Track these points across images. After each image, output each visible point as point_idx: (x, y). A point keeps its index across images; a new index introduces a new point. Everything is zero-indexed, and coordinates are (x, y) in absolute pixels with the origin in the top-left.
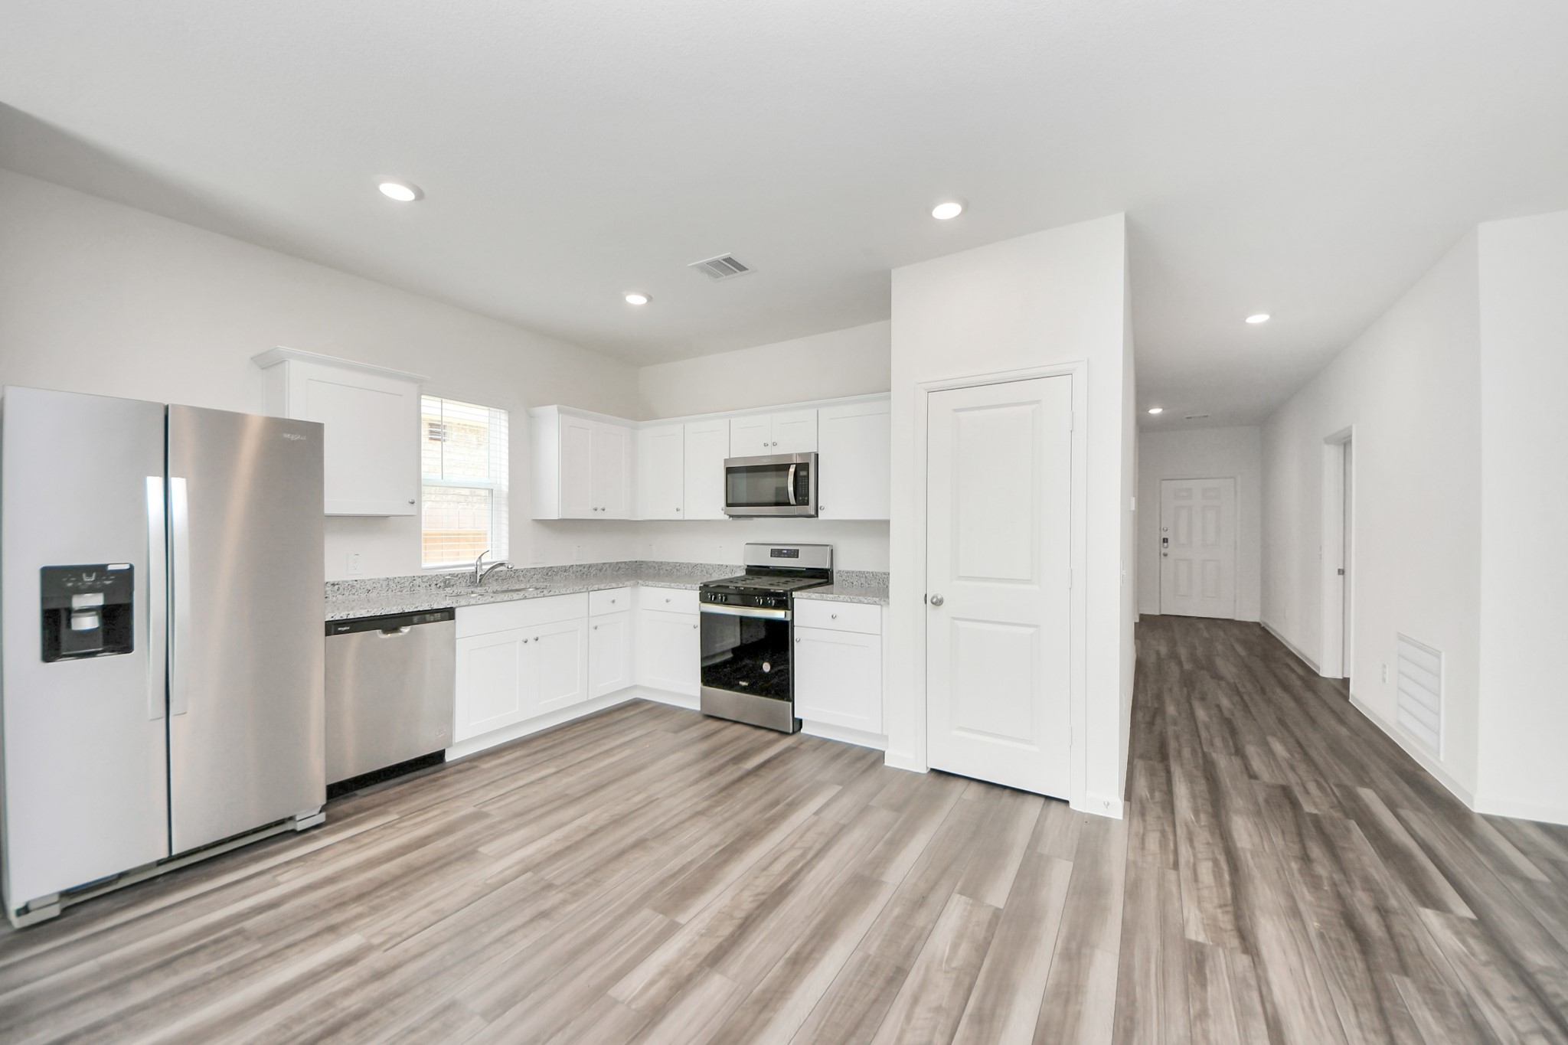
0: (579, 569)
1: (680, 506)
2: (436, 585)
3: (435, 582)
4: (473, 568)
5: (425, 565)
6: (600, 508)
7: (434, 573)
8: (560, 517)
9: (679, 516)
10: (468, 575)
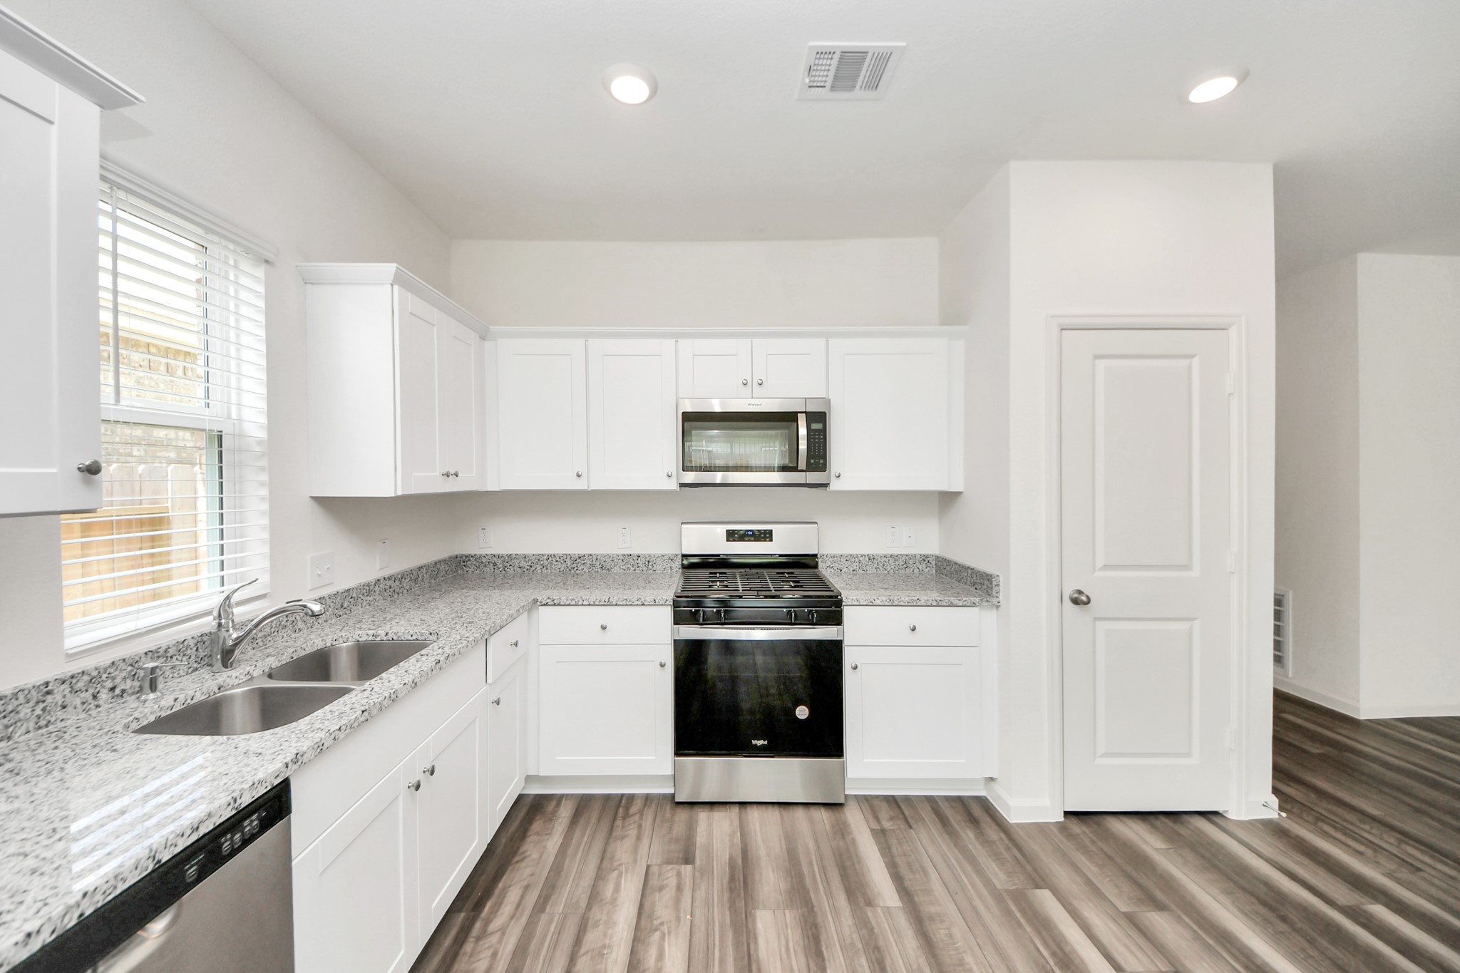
0: (388, 583)
1: (583, 471)
2: (113, 689)
3: (109, 684)
4: (209, 623)
5: (72, 642)
6: (452, 471)
7: (104, 659)
8: (399, 493)
9: (581, 485)
10: (192, 643)
